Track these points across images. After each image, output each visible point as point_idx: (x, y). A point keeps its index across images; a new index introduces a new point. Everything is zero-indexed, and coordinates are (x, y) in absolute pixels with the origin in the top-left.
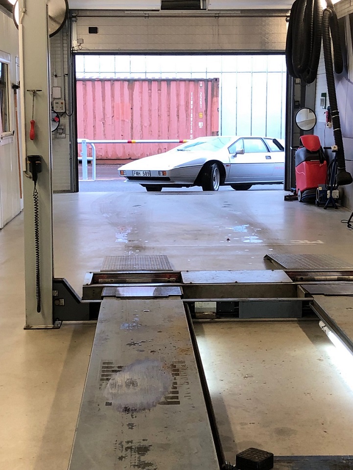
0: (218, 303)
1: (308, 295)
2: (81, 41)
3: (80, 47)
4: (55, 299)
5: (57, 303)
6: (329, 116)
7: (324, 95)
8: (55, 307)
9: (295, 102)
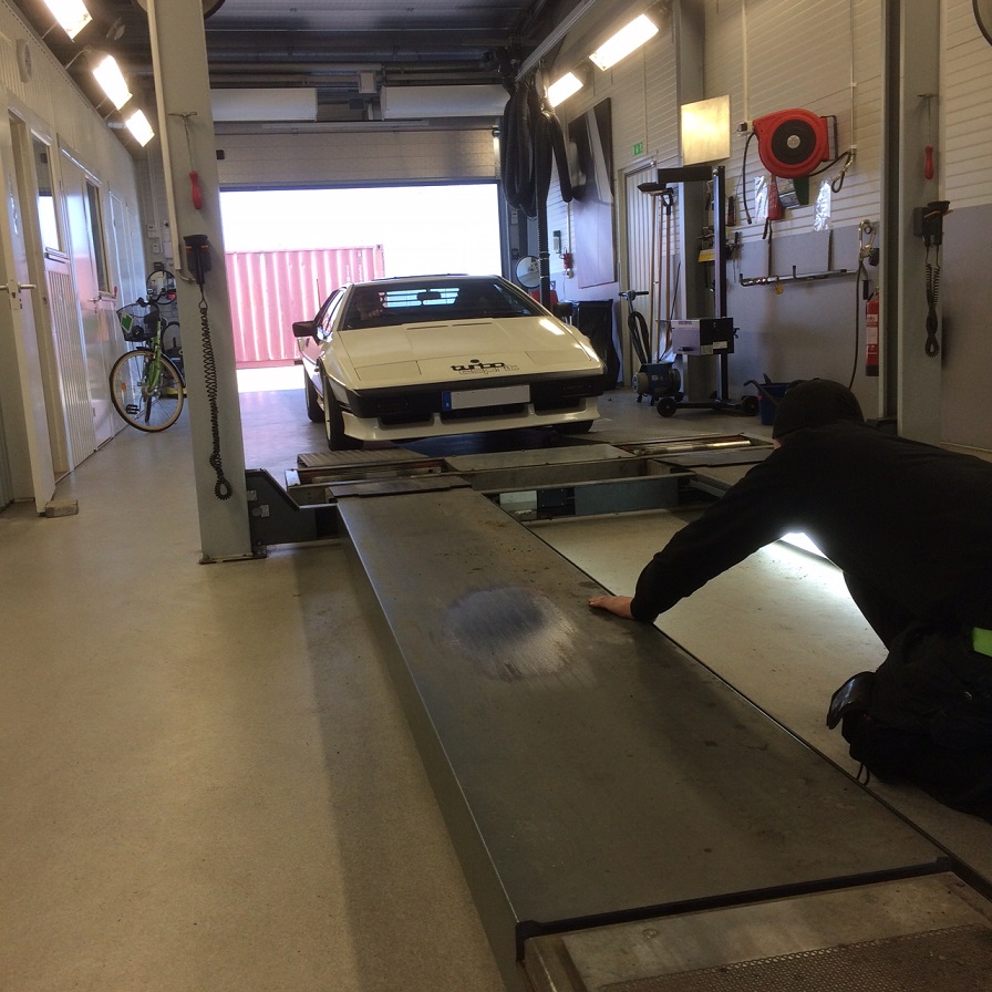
4: (252, 505)
5: (256, 514)
6: (568, 260)
7: (558, 234)
8: (252, 520)
9: (512, 250)
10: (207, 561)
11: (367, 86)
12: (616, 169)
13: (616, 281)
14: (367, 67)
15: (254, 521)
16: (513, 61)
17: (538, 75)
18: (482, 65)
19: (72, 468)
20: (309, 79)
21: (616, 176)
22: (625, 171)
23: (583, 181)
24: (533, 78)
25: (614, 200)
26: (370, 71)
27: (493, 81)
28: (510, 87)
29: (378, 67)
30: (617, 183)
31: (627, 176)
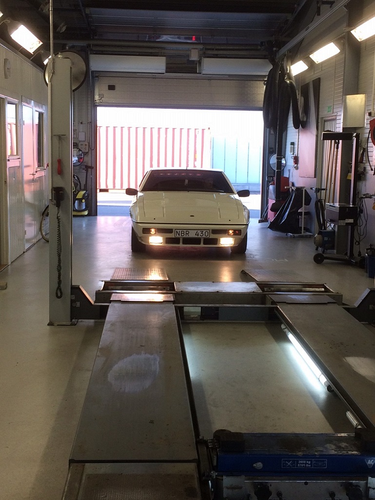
0: (202, 307)
1: (273, 303)
2: (101, 96)
3: (101, 101)
4: (72, 301)
5: (74, 305)
6: (296, 160)
7: (293, 144)
8: (72, 308)
9: (270, 148)
10: (50, 324)
11: (194, 57)
12: (320, 117)
13: (315, 177)
14: (195, 46)
15: (73, 308)
16: (274, 49)
17: (285, 59)
18: (259, 47)
19: (10, 263)
20: (163, 51)
21: (320, 121)
22: (324, 119)
23: (305, 119)
24: (283, 60)
25: (318, 133)
26: (196, 49)
27: (264, 57)
28: (273, 61)
29: (201, 47)
30: (320, 124)
31: (325, 121)
